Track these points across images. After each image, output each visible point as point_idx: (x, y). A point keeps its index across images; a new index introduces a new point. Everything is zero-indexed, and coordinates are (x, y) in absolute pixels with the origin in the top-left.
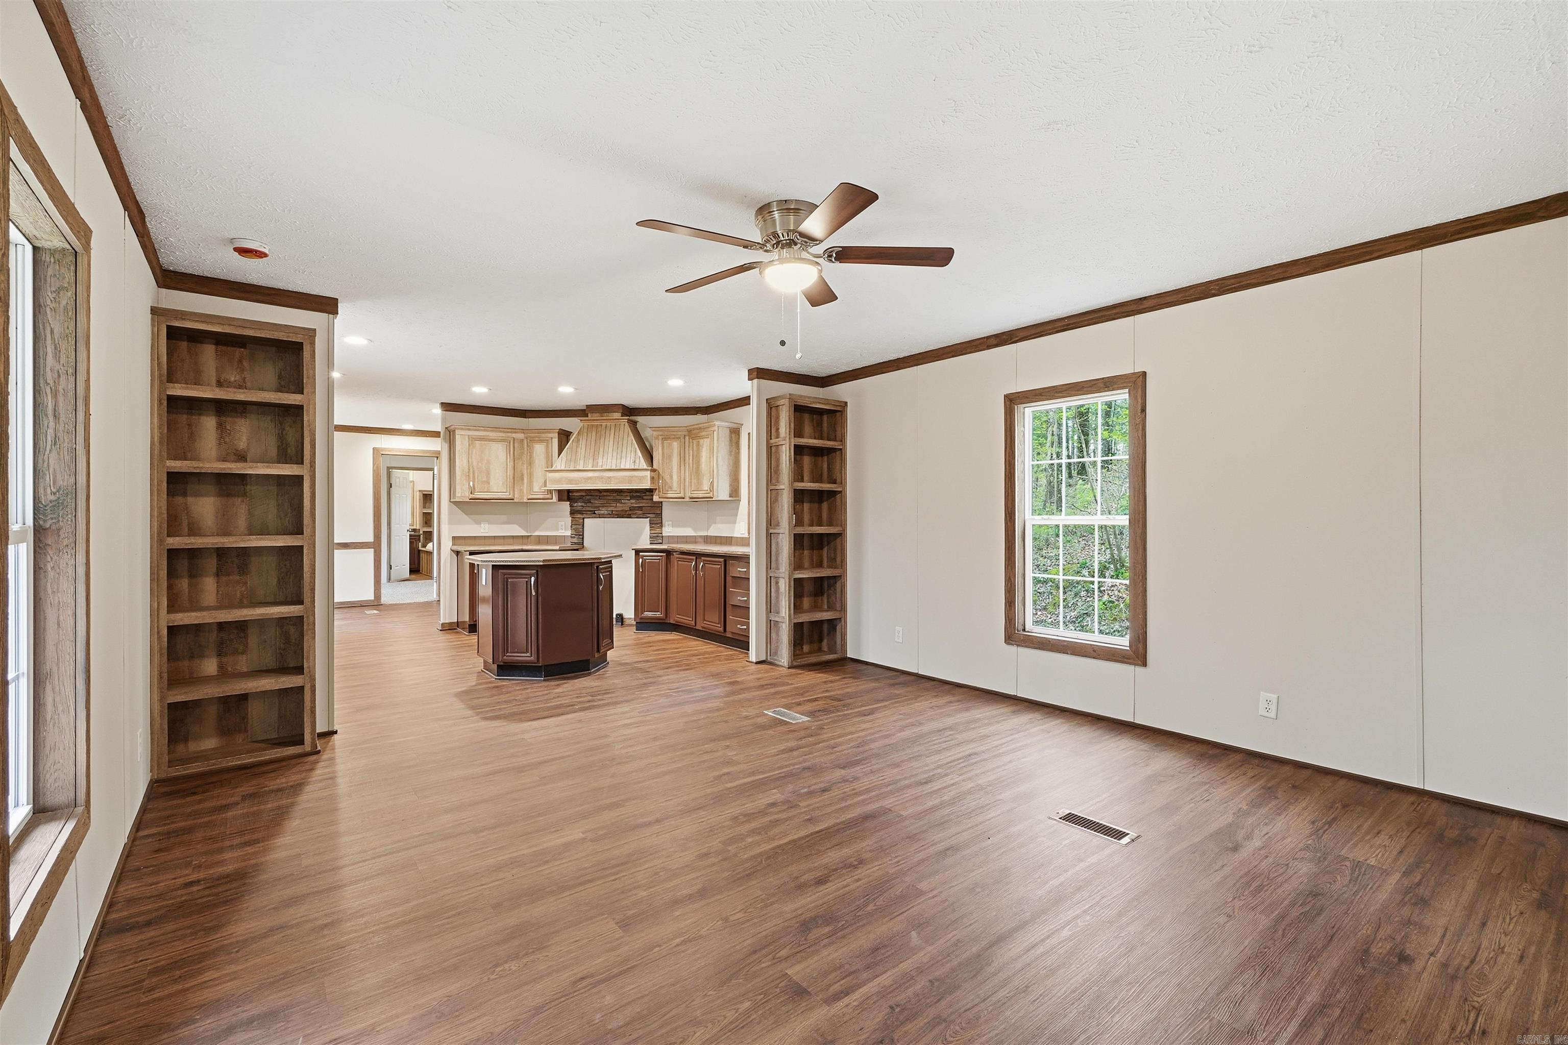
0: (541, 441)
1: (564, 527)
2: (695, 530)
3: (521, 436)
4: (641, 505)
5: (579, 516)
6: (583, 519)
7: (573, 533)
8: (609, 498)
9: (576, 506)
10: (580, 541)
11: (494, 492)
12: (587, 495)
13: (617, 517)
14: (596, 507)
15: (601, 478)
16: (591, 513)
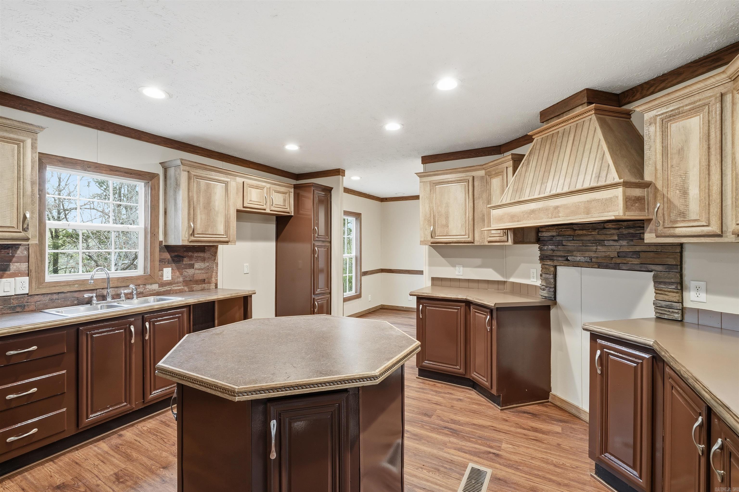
0: (497, 174)
1: (533, 274)
3: (482, 173)
5: (549, 263)
6: (555, 267)
7: (543, 284)
8: (585, 238)
9: (546, 248)
10: (551, 296)
11: (453, 236)
12: (558, 236)
13: (596, 266)
14: (571, 251)
15: (546, 210)
16: (563, 259)
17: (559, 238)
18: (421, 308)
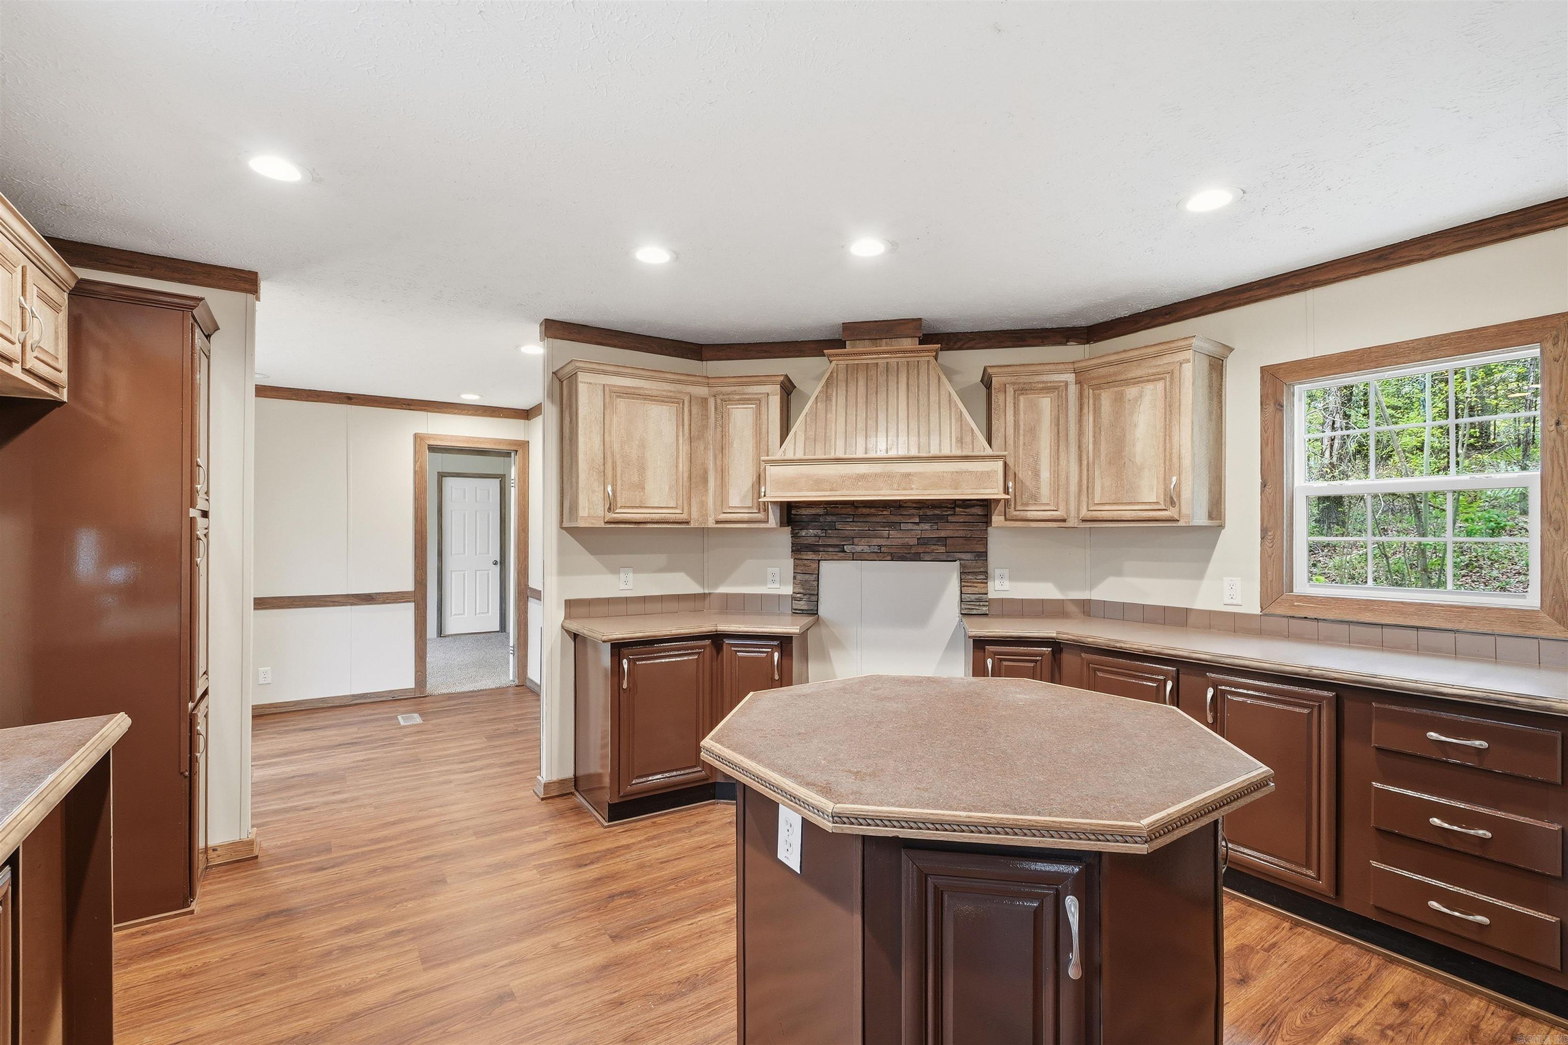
0: (745, 401)
1: (777, 578)
2: (1061, 587)
3: (702, 391)
4: (943, 534)
5: (811, 556)
6: (819, 562)
7: (797, 591)
8: (874, 519)
9: (804, 534)
10: (812, 608)
11: (653, 508)
12: (827, 514)
13: (889, 558)
14: (851, 539)
15: (889, 476)
16: (837, 550)
17: (829, 519)
18: (626, 666)
